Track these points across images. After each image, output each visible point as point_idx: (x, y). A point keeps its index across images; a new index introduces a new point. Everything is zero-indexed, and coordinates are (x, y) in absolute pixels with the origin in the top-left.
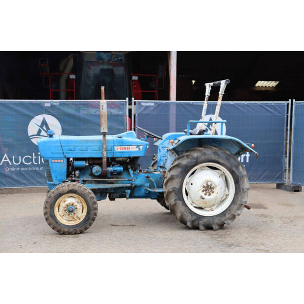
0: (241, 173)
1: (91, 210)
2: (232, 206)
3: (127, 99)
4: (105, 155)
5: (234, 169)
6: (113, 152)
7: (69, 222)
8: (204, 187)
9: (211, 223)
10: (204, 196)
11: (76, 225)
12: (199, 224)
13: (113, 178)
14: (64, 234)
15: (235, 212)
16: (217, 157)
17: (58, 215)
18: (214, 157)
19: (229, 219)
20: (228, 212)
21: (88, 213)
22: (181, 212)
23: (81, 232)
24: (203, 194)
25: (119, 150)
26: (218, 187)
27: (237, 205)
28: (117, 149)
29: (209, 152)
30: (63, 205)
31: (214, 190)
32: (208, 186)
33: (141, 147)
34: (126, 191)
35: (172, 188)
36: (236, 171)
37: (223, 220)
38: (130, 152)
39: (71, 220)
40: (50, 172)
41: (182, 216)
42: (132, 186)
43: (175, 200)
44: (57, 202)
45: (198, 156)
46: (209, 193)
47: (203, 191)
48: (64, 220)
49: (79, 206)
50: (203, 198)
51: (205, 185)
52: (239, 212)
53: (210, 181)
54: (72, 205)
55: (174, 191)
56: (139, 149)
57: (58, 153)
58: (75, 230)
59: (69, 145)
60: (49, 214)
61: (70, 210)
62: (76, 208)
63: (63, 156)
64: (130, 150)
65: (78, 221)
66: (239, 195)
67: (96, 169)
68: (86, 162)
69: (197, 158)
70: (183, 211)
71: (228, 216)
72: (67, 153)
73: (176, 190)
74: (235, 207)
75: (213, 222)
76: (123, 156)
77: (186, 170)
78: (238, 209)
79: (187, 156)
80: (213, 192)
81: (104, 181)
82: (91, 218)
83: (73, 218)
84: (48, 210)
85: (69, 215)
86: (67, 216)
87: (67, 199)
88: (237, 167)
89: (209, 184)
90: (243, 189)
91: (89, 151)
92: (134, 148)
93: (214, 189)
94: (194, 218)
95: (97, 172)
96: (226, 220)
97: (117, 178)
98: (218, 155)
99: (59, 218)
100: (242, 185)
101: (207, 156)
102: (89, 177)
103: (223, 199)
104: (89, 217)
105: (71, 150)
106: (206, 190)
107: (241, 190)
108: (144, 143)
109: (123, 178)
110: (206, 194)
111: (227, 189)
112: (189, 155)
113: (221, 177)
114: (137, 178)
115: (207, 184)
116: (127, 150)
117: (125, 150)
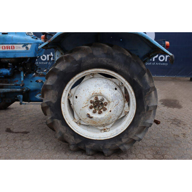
0: (146, 84)
2: (131, 128)
5: (135, 79)
8: (91, 102)
9: (101, 148)
10: (92, 115)
12: (85, 148)
13: (1, 81)
15: (135, 136)
16: (110, 60)
18: (105, 60)
19: (126, 143)
20: (126, 136)
22: (60, 132)
24: (90, 112)
26: (112, 104)
27: (138, 128)
31: (106, 107)
32: (97, 101)
33: (29, 46)
34: (18, 96)
35: (47, 103)
36: (139, 82)
37: (117, 145)
38: (16, 52)
42: (23, 91)
43: (52, 118)
45: (81, 59)
46: (100, 110)
47: (91, 108)
50: (91, 117)
51: (93, 99)
52: (140, 136)
53: (101, 95)
55: (50, 106)
56: (27, 48)
66: (141, 115)
69: (80, 62)
70: (63, 132)
71: (124, 140)
73: (52, 105)
74: (136, 130)
75: (103, 147)
76: (7, 57)
78: (140, 132)
80: (105, 110)
88: (141, 76)
89: (100, 98)
90: (148, 107)
92: (20, 48)
93: (106, 105)
94: (79, 141)
96: (122, 145)
97: (6, 81)
98: (113, 58)
100: (148, 102)
101: (94, 59)
103: (122, 116)
106: (95, 107)
107: (146, 108)
111: (126, 104)
112: (68, 56)
113: (118, 89)
114: (31, 82)
115: (96, 98)
116: (11, 50)
117: (8, 50)
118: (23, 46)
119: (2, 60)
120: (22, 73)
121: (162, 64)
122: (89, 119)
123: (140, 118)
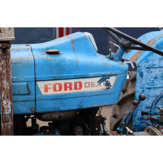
4: (8, 111)
6: (32, 97)
25: (51, 92)
28: (46, 90)
33: (112, 80)
56: (108, 84)
64: (84, 89)
76: (62, 108)
116: (74, 91)
117: (68, 91)
118: (100, 82)
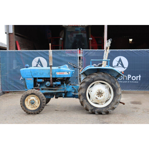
0: (117, 86)
1: (42, 103)
2: (112, 103)
3: (78, 49)
4: (51, 77)
6: (55, 75)
7: (32, 108)
8: (97, 93)
9: (101, 111)
10: (97, 98)
11: (35, 110)
12: (95, 111)
13: (56, 88)
14: (29, 114)
15: (114, 106)
16: (104, 78)
17: (27, 105)
18: (102, 78)
19: (111, 109)
20: (110, 106)
21: (41, 104)
22: (86, 105)
23: (38, 113)
24: (97, 97)
25: (58, 74)
26: (105, 93)
27: (115, 102)
29: (100, 75)
30: (29, 100)
31: (103, 95)
32: (99, 92)
34: (62, 94)
35: (81, 93)
37: (107, 110)
38: (64, 75)
39: (33, 108)
40: (26, 84)
41: (86, 107)
42: (65, 92)
43: (83, 99)
44: (26, 98)
45: (94, 77)
46: (100, 96)
47: (97, 95)
48: (29, 107)
49: (37, 101)
50: (97, 99)
51: (98, 92)
52: (116, 106)
53: (101, 90)
54: (33, 100)
55: (82, 94)
56: (69, 73)
57: (29, 75)
58: (34, 112)
59: (35, 71)
60: (22, 104)
61: (32, 103)
62: (35, 102)
63: (32, 77)
64: (64, 74)
65: (36, 108)
66: (115, 97)
67: (48, 83)
68: (43, 80)
69: (94, 79)
70: (87, 104)
71: (110, 108)
72: (34, 75)
74: (114, 103)
75: (102, 110)
76: (60, 77)
77: (88, 84)
78: (116, 104)
79: (89, 77)
80: (102, 96)
81: (52, 89)
82: (42, 107)
83: (34, 107)
84: (22, 102)
85: (32, 105)
86: (31, 105)
87: (31, 97)
89: (100, 91)
90: (118, 94)
91: (44, 75)
92: (66, 73)
93: (102, 94)
94: (92, 108)
95: (48, 85)
96: (109, 110)
97: (58, 88)
98: (105, 77)
99: (27, 106)
100: (118, 92)
101: (98, 77)
102: (45, 87)
103: (108, 99)
104: (41, 106)
105: (35, 74)
106: (99, 95)
107: (117, 95)
108: (71, 71)
109: (61, 88)
110: (98, 97)
111: (110, 94)
112: (90, 77)
113: (107, 88)
114: (68, 88)
115: (99, 91)
116: (62, 74)
118: (67, 73)
119: (58, 78)
120: (65, 84)
121: (134, 82)
122: (96, 99)
123: (115, 99)
